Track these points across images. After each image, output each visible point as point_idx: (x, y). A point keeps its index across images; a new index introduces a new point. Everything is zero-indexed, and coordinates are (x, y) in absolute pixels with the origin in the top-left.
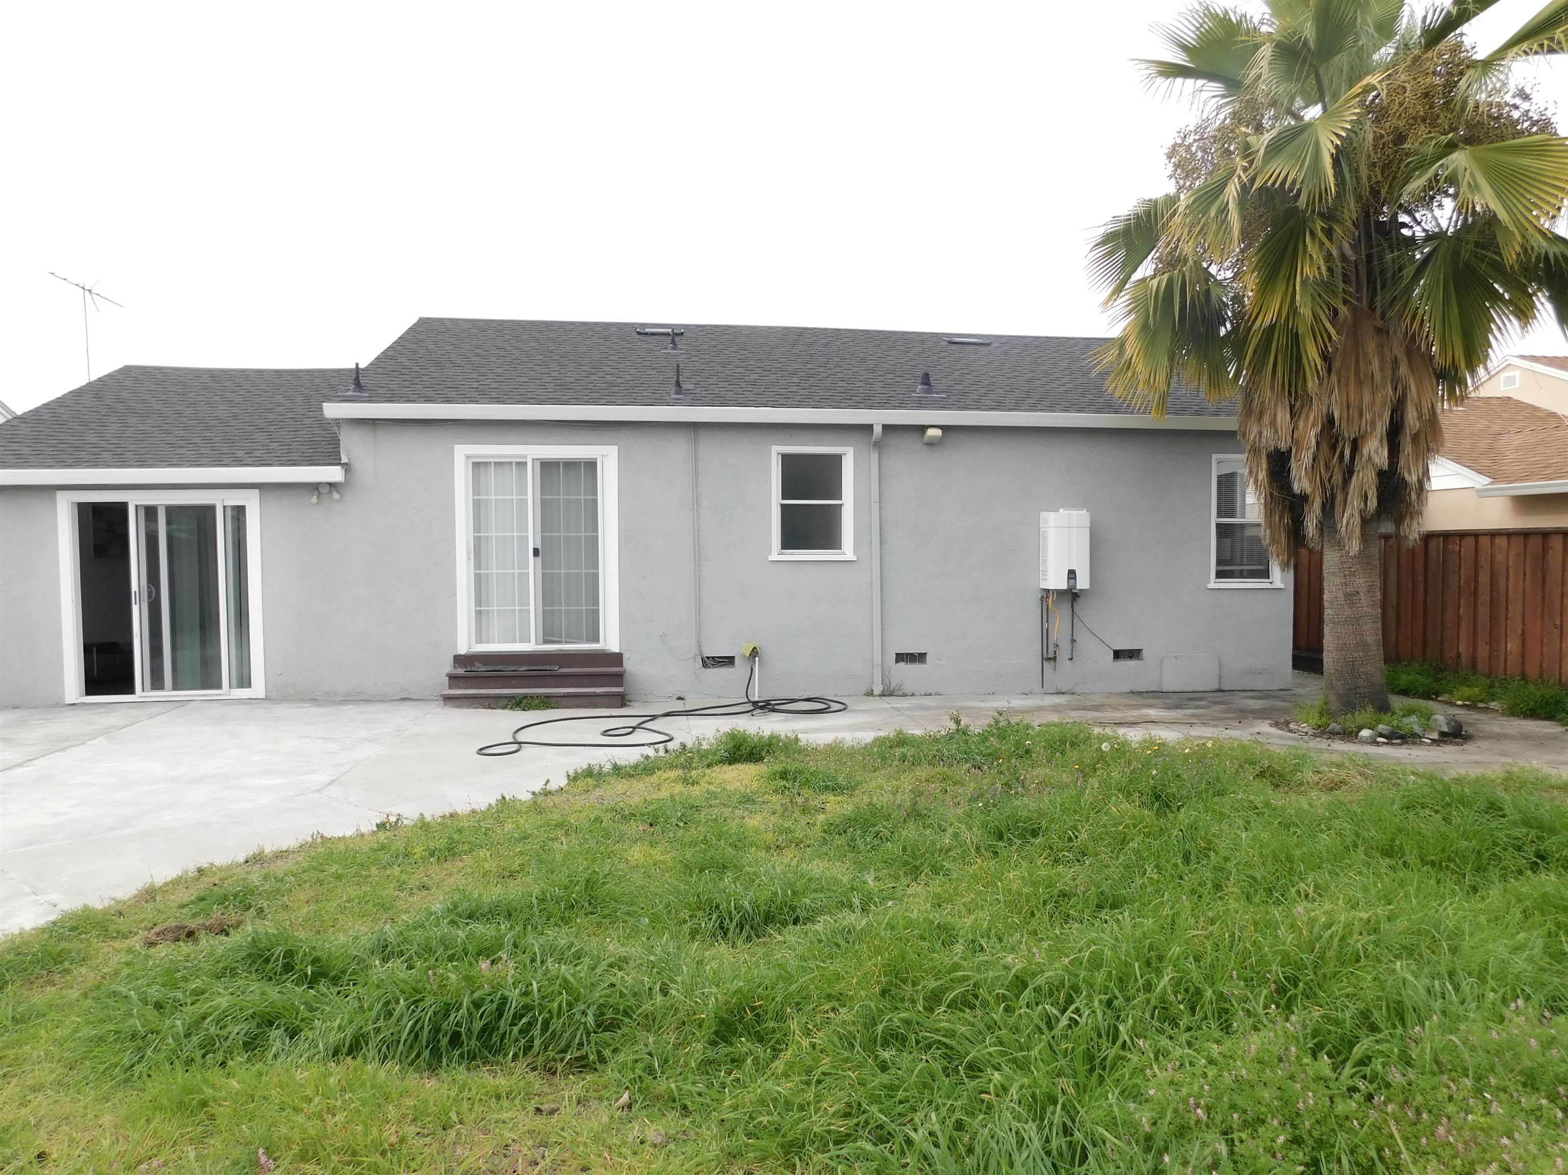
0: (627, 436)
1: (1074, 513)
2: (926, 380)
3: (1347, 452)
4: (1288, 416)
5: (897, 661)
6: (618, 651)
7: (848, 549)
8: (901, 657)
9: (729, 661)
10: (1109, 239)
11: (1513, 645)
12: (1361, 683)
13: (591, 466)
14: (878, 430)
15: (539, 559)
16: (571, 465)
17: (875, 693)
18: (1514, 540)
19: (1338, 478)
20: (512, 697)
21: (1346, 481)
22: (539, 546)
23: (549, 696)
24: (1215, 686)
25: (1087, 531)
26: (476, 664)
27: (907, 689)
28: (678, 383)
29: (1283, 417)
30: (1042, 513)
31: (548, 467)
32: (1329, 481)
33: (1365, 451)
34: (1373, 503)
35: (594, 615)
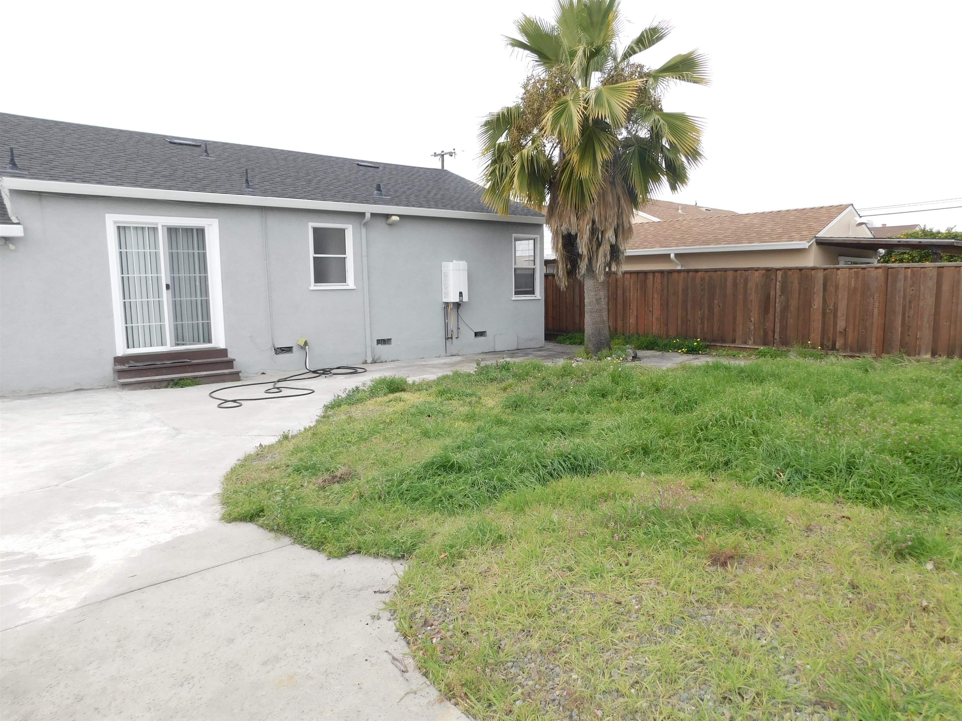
0: (223, 213)
1: (461, 262)
2: (378, 188)
3: (600, 236)
4: (576, 219)
5: (377, 344)
6: (224, 347)
7: (351, 282)
8: (379, 342)
9: (289, 350)
10: (487, 123)
11: (632, 320)
12: (603, 338)
13: (201, 232)
14: (368, 216)
15: (170, 291)
16: (188, 231)
17: (368, 362)
18: (633, 275)
19: (595, 248)
20: (172, 380)
21: (598, 249)
22: (169, 283)
23: (195, 378)
24: (516, 348)
25: (466, 272)
26: (130, 362)
27: (383, 358)
28: (247, 181)
29: (573, 219)
30: (443, 263)
31: (172, 231)
32: (592, 249)
33: (607, 236)
34: (608, 258)
35: (208, 326)
